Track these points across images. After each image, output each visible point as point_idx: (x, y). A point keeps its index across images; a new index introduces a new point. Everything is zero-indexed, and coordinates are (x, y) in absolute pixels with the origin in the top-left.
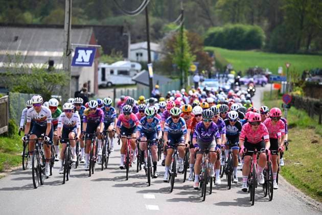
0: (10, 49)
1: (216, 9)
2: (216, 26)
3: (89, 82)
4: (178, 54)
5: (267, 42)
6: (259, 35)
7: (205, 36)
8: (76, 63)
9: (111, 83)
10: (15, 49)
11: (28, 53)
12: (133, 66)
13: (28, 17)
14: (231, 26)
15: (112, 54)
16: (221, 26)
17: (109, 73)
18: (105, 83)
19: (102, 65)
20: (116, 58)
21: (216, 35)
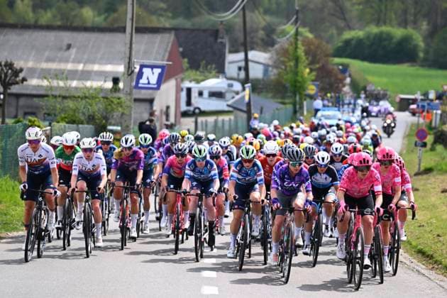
0: (61, 61)
1: (354, 4)
2: (354, 29)
3: (168, 108)
4: (291, 71)
5: (426, 52)
6: (415, 42)
7: (338, 43)
8: (140, 85)
9: (199, 108)
10: (67, 61)
11: (84, 67)
12: (230, 86)
13: (88, 14)
14: (374, 30)
15: (201, 69)
16: (360, 30)
17: (197, 94)
18: (191, 108)
19: (187, 84)
20: (207, 74)
21: (353, 42)
